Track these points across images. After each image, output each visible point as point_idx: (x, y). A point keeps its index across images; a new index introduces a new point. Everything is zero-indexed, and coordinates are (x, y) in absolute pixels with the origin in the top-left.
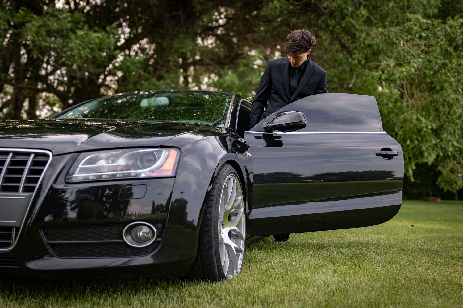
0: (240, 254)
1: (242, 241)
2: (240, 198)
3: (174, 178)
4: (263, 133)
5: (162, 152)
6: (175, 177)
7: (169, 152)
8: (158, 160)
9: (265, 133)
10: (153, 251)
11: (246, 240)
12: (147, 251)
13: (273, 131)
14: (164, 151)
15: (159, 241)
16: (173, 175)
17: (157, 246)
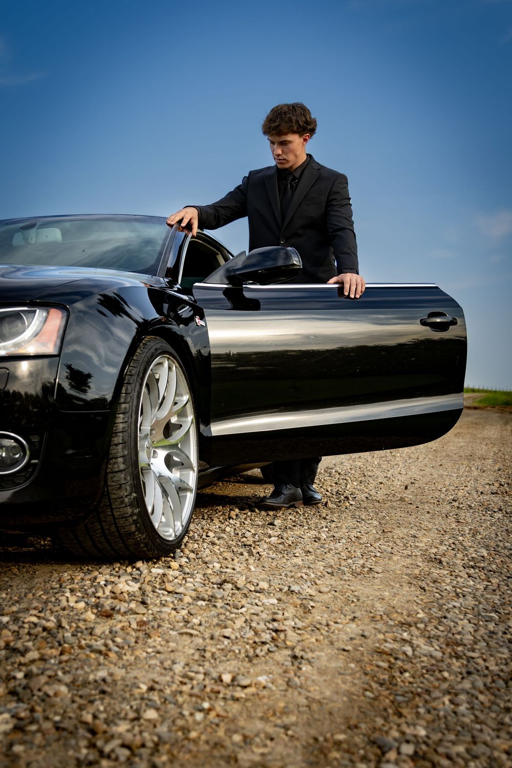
0: (189, 494)
1: (191, 472)
2: (186, 397)
3: (58, 358)
4: (225, 286)
5: (35, 312)
6: (58, 355)
7: (48, 313)
8: (28, 326)
9: (230, 286)
10: (25, 482)
11: (199, 471)
12: (15, 482)
13: (244, 283)
14: (38, 311)
15: (35, 464)
16: (56, 353)
17: (32, 473)
